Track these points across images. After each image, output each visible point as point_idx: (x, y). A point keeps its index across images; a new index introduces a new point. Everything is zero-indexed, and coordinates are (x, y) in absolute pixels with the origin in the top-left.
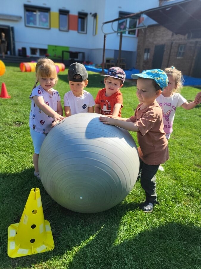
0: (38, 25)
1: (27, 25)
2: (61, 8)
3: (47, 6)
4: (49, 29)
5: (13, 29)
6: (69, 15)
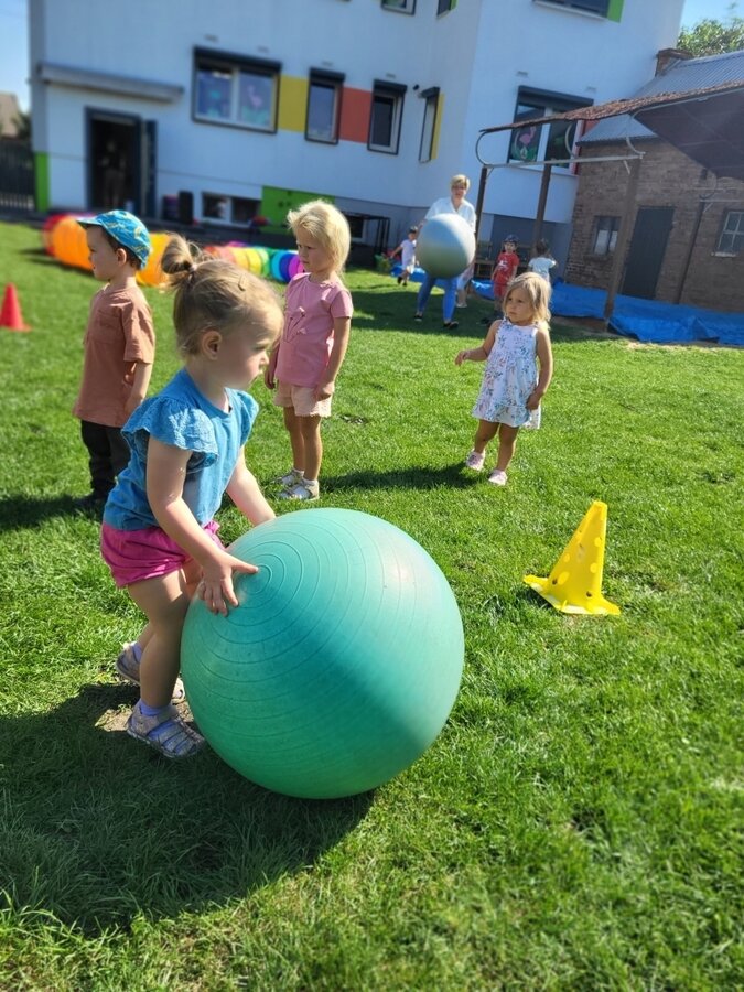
0: (233, 120)
1: (199, 116)
2: (318, 64)
3: (272, 54)
4: (274, 132)
5: (152, 126)
6: (341, 89)
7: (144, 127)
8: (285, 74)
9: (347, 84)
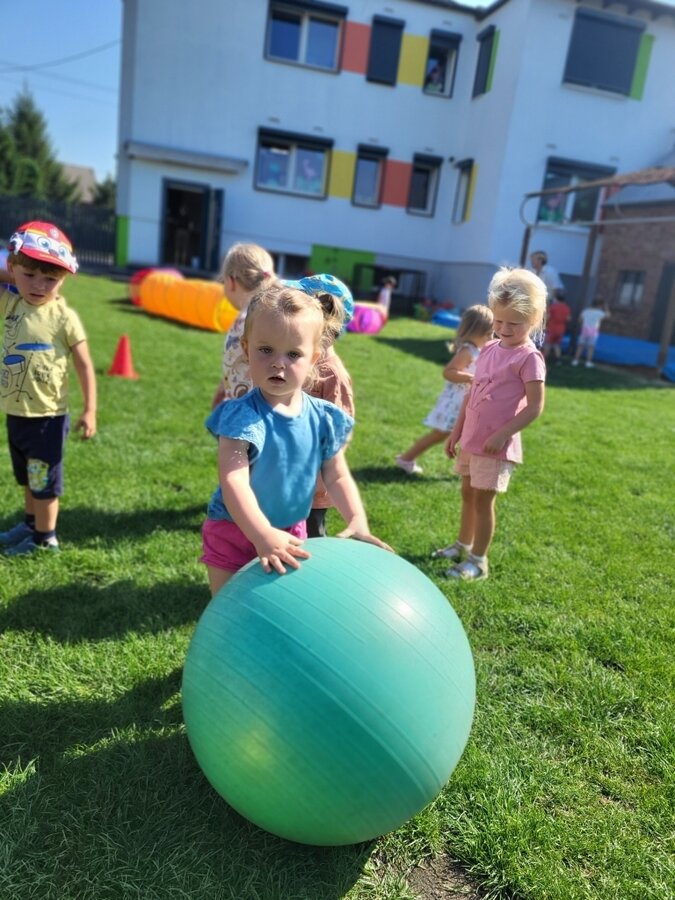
0: (289, 188)
1: (259, 185)
2: (366, 141)
3: (326, 133)
4: (324, 198)
5: (219, 194)
6: (385, 163)
7: (213, 195)
8: (336, 149)
9: (391, 157)
